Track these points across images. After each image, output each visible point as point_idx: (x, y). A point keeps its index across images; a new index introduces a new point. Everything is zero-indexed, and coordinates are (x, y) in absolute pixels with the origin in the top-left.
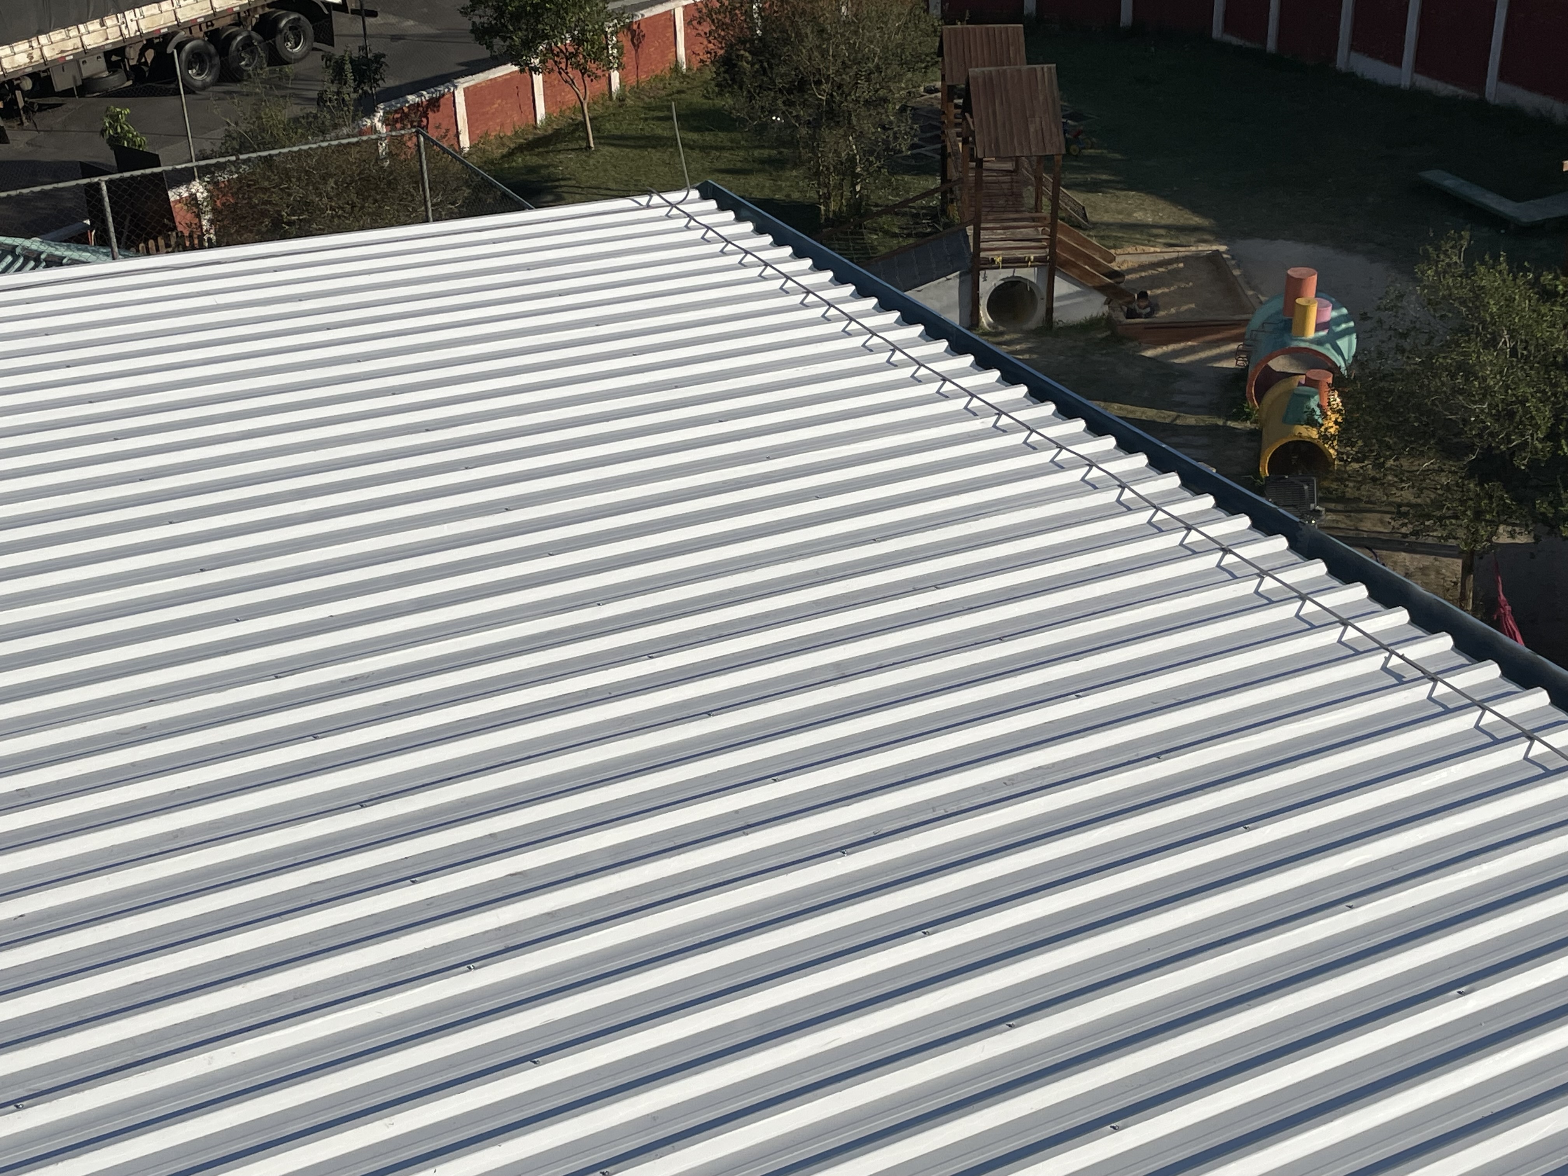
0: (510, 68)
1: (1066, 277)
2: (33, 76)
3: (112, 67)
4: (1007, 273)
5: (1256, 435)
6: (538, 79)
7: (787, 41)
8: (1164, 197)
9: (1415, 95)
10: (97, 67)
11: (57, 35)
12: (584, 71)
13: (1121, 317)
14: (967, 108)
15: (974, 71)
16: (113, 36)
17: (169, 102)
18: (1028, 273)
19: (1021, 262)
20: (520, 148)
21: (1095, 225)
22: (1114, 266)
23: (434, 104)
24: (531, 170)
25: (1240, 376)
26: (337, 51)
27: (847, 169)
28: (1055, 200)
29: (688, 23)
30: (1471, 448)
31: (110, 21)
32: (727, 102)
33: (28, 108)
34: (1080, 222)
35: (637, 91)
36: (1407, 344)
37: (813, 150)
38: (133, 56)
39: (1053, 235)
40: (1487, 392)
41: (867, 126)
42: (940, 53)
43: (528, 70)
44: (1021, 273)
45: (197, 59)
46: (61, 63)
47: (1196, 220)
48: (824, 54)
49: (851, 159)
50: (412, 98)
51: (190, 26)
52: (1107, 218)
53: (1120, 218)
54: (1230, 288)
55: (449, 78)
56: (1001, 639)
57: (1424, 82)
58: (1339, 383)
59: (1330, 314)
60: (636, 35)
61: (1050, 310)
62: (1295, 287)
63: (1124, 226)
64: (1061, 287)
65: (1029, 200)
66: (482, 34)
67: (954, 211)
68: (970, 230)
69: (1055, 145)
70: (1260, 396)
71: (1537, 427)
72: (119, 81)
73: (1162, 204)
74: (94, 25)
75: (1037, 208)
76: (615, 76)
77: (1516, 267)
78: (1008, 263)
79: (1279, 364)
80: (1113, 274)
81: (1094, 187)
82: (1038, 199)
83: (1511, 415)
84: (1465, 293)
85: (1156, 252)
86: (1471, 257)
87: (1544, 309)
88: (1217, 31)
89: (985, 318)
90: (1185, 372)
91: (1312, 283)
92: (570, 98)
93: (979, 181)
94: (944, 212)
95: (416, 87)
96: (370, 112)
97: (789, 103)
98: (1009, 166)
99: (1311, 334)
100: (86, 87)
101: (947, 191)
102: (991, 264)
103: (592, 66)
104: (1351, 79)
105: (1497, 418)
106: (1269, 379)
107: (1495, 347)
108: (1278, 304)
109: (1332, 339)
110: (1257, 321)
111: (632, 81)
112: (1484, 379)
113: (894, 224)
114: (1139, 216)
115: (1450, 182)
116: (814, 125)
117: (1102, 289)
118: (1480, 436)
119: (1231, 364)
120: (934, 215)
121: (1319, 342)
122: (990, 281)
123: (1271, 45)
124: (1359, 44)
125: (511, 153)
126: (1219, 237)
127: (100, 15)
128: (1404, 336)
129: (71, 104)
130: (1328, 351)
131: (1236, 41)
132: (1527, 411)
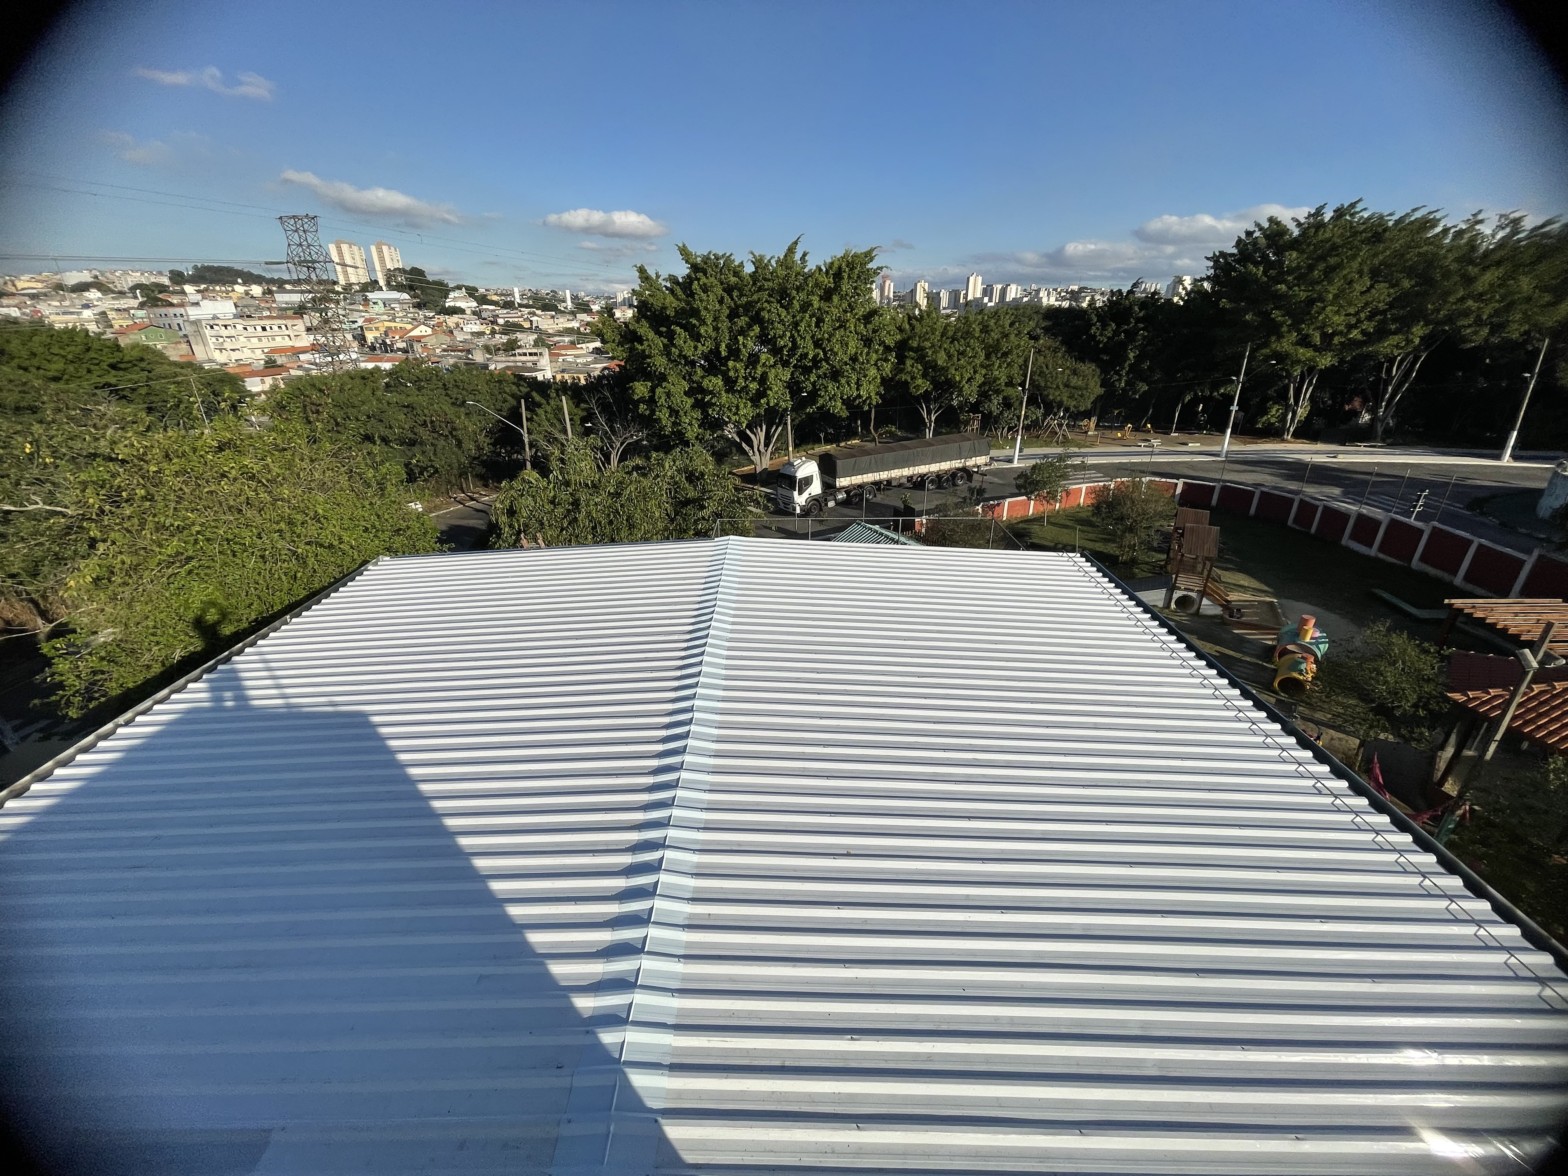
0: (1024, 498)
1: (1208, 599)
2: (887, 481)
3: (908, 481)
4: (1186, 593)
5: (1276, 671)
6: (1032, 502)
7: (1120, 504)
8: (1255, 578)
9: (1376, 560)
10: (904, 481)
11: (896, 471)
12: (1048, 502)
13: (1227, 617)
14: (1182, 535)
15: (1187, 525)
16: (911, 473)
17: (923, 492)
18: (1194, 595)
19: (1192, 590)
20: (1021, 522)
21: (1224, 582)
22: (1228, 598)
23: (998, 505)
24: (1025, 529)
25: (1273, 648)
26: (973, 485)
27: (1132, 547)
28: (1210, 571)
29: (1086, 494)
30: (1373, 701)
31: (911, 469)
32: (1094, 519)
33: (884, 489)
34: (1218, 580)
35: (1064, 510)
36: (1351, 655)
37: (1122, 539)
38: (915, 478)
39: (1206, 584)
40: (1386, 682)
41: (1143, 535)
42: (1176, 515)
43: (1029, 499)
44: (1190, 594)
45: (932, 482)
46: (895, 479)
47: (1266, 588)
48: (1132, 510)
49: (1135, 545)
50: (991, 502)
51: (932, 473)
52: (1229, 581)
53: (1234, 582)
54: (1276, 616)
55: (1004, 498)
56: (1157, 731)
57: (1381, 556)
58: (1316, 661)
59: (1318, 634)
60: (1068, 493)
61: (1199, 608)
62: (1305, 622)
63: (1235, 585)
64: (1205, 601)
65: (1199, 567)
66: (1018, 487)
67: (1169, 568)
68: (1174, 576)
69: (1214, 553)
70: (1280, 657)
71: (1408, 701)
72: (909, 485)
73: (1252, 580)
74: (906, 469)
75: (1202, 573)
76: (1058, 505)
77: (1411, 637)
78: (1186, 589)
79: (1290, 647)
80: (1227, 601)
81: (1226, 569)
82: (1203, 570)
83: (1396, 694)
84: (1384, 642)
85: (1247, 597)
86: (1389, 630)
87: (1422, 657)
88: (1290, 522)
89: (1173, 606)
90: (1249, 641)
91: (1313, 621)
92: (1042, 509)
93: (1181, 560)
94: (1165, 567)
95: (993, 499)
96: (978, 505)
97: (1116, 523)
98: (1194, 557)
99: (1308, 639)
100: (900, 485)
101: (1168, 561)
102: (1179, 588)
103: (1051, 501)
104: (1347, 549)
105: (1389, 693)
106: (1285, 652)
107: (1394, 665)
108: (1295, 626)
109: (1317, 644)
110: (1285, 629)
111: (1063, 506)
112: (1386, 677)
113: (1146, 567)
114: (1242, 582)
115: (1386, 595)
116: (1124, 532)
117: (1222, 605)
118: (1379, 698)
119: (1270, 643)
120: (1161, 567)
121: (1311, 644)
122: (1177, 594)
123: (1313, 530)
124: (1354, 537)
125: (1018, 523)
126: (1276, 597)
127: (909, 467)
128: (1351, 652)
129: (896, 489)
130: (1314, 648)
131: (1297, 528)
132: (1404, 693)
